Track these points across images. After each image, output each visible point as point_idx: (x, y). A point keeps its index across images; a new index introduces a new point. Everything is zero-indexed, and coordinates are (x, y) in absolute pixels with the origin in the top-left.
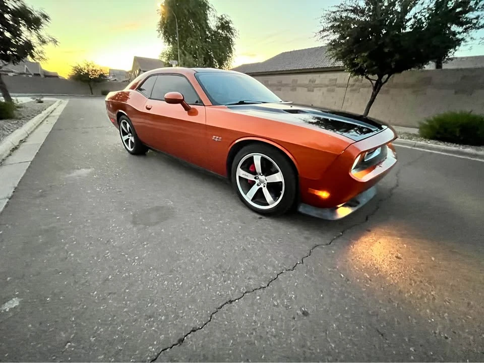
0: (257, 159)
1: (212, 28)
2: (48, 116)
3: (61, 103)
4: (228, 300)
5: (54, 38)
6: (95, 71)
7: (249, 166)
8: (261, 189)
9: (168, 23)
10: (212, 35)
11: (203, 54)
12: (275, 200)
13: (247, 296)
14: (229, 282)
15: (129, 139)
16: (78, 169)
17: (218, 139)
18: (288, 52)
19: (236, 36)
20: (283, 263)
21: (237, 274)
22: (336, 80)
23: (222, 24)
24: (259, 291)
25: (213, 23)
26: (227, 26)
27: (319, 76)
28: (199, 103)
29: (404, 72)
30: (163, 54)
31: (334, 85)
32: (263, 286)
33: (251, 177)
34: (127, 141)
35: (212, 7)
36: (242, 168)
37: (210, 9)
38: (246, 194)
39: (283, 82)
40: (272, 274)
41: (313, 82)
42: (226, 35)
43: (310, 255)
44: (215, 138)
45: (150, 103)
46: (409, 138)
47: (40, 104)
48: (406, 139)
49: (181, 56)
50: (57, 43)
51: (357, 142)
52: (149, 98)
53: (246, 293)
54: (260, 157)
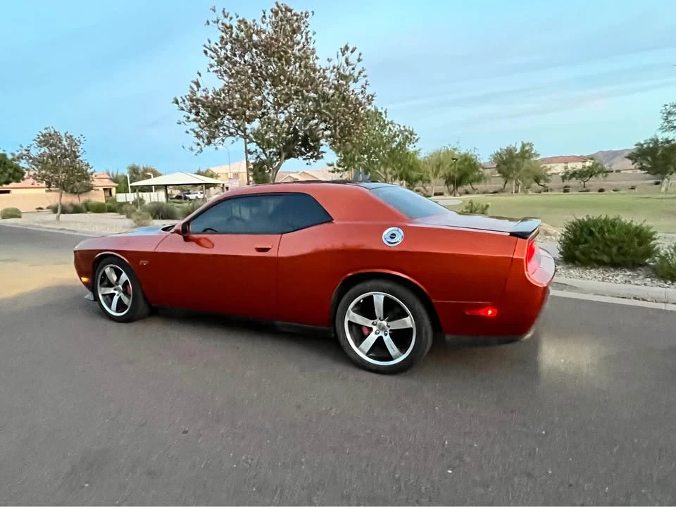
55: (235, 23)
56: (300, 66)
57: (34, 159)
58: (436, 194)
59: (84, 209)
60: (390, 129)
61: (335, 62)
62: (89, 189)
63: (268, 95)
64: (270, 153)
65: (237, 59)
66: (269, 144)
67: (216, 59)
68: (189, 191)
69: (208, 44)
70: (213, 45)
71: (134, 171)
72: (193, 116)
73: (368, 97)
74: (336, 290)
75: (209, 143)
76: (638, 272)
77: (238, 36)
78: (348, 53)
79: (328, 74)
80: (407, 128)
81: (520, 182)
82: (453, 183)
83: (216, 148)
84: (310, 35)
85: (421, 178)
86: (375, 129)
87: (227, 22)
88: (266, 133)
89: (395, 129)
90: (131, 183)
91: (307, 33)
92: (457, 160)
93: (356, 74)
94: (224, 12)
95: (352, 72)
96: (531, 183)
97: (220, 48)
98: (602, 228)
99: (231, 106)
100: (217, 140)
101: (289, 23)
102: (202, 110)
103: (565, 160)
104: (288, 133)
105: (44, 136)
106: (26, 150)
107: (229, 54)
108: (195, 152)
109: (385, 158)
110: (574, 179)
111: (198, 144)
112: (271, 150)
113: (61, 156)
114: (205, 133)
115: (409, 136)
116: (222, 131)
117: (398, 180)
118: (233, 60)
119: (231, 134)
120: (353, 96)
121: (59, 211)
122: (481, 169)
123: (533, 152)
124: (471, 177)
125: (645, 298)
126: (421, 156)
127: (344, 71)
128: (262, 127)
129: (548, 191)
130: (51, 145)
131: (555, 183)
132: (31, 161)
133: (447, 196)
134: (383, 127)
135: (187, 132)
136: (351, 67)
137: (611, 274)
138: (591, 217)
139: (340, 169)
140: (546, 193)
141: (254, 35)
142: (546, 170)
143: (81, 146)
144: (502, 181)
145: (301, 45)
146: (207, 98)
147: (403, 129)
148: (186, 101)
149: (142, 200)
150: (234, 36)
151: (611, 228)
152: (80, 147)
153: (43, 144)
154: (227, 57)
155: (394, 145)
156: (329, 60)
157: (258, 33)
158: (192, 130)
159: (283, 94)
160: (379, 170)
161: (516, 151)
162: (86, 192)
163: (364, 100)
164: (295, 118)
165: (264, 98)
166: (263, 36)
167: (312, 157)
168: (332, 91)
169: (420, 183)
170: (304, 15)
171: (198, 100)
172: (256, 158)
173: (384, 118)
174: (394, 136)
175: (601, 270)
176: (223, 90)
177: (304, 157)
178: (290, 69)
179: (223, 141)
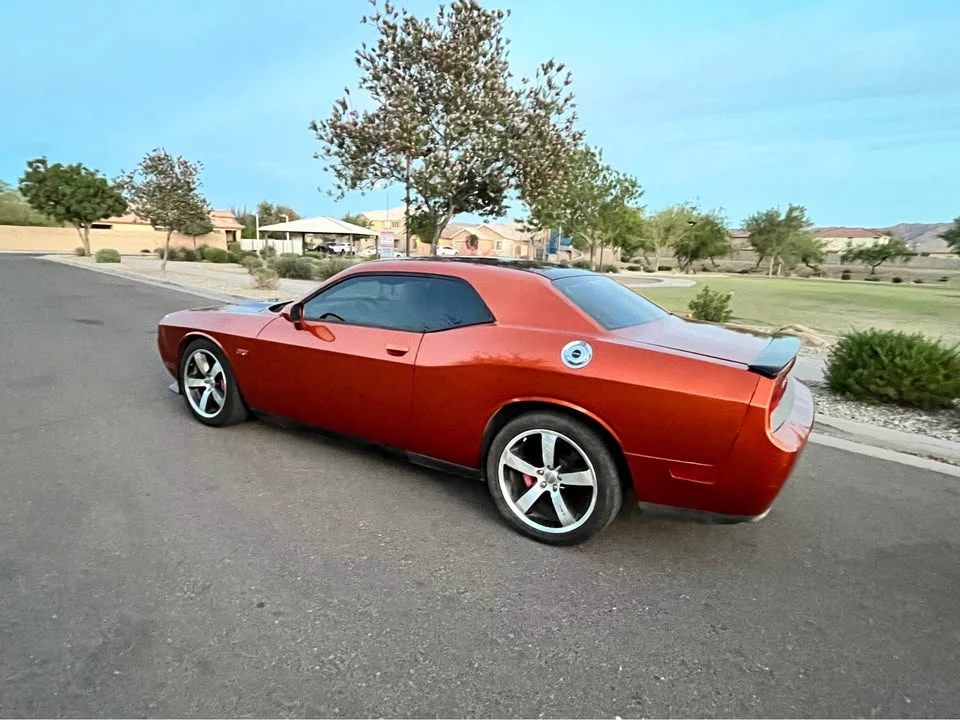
55: (400, 23)
56: (484, 87)
57: (138, 190)
58: (660, 269)
59: (199, 257)
60: (605, 177)
61: (533, 84)
62: (208, 229)
63: (439, 124)
64: (435, 203)
65: (401, 72)
66: (434, 192)
67: (371, 71)
68: (334, 240)
69: (361, 49)
70: (368, 50)
71: (266, 209)
72: (334, 148)
73: (574, 136)
74: (490, 419)
75: (354, 186)
76: (940, 417)
77: (403, 42)
78: (552, 72)
79: (522, 99)
80: (628, 177)
81: (781, 260)
82: (686, 254)
83: (363, 194)
84: (502, 43)
85: (642, 245)
86: (583, 176)
87: (390, 19)
88: (431, 177)
89: (612, 178)
90: (260, 226)
91: (498, 41)
92: (695, 223)
93: (561, 102)
94: (387, 6)
95: (556, 98)
96: (797, 262)
97: (379, 56)
98: (891, 350)
99: (386, 137)
100: (364, 182)
101: (474, 26)
102: (348, 141)
103: (851, 233)
104: (461, 178)
105: (152, 159)
106: (129, 177)
107: (389, 64)
108: (335, 198)
109: (595, 217)
110: (859, 261)
111: (339, 187)
112: (437, 199)
113: (172, 187)
114: (350, 172)
115: (630, 188)
116: (372, 170)
117: (611, 246)
118: (395, 74)
119: (384, 175)
120: (553, 132)
121: (166, 256)
122: (727, 238)
123: (804, 219)
124: (711, 249)
125: (945, 458)
126: (646, 216)
127: (544, 96)
128: (427, 168)
129: (819, 275)
130: (160, 173)
131: (832, 264)
132: (133, 191)
133: (676, 273)
134: (595, 174)
135: (326, 170)
136: (554, 92)
137: (898, 417)
138: (877, 330)
139: (532, 227)
140: (817, 278)
141: (425, 40)
142: (821, 246)
143: (198, 176)
144: (755, 256)
145: (489, 57)
146: (355, 124)
147: (622, 178)
148: (328, 128)
149: (271, 249)
150: (398, 39)
151: (906, 351)
152: (195, 178)
153: (150, 170)
154: (386, 70)
155: (609, 199)
156: (524, 81)
157: (429, 38)
158: (333, 167)
159: (458, 125)
160: (585, 233)
161: (778, 215)
162: (202, 234)
163: (569, 140)
164: (472, 158)
165: (433, 128)
166: (437, 43)
167: (491, 212)
168: (524, 125)
169: (641, 251)
170: (496, 14)
171: (343, 128)
172: (417, 209)
173: (598, 162)
174: (610, 187)
175: (883, 409)
176: (378, 116)
177: (481, 211)
178: (471, 90)
179: (373, 184)
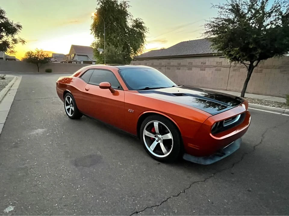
0: (156, 124)
1: (130, 26)
2: (9, 90)
3: (17, 79)
4: (135, 212)
5: (23, 39)
6: (43, 55)
7: (151, 128)
8: (159, 143)
9: (98, 24)
10: (129, 31)
11: (123, 44)
12: (168, 151)
13: (147, 210)
14: (136, 202)
15: (70, 108)
16: (36, 129)
17: (132, 111)
18: (185, 42)
19: (146, 31)
20: (172, 192)
21: (141, 198)
22: (221, 62)
23: (137, 24)
24: (155, 207)
25: (130, 23)
26: (140, 26)
27: (209, 60)
28: (120, 88)
29: (268, 59)
30: (93, 44)
31: (221, 66)
32: (157, 205)
33: (152, 136)
34: (69, 109)
35: (130, 14)
36: (147, 129)
37: (129, 15)
38: (149, 147)
39: (182, 64)
40: (164, 198)
41: (204, 64)
42: (140, 31)
43: (190, 188)
44: (130, 110)
45: (88, 86)
46: (279, 107)
47: (3, 80)
48: (277, 107)
49: (106, 46)
50: (25, 43)
51: (213, 115)
52: (87, 83)
53: (147, 208)
54: (158, 123)
